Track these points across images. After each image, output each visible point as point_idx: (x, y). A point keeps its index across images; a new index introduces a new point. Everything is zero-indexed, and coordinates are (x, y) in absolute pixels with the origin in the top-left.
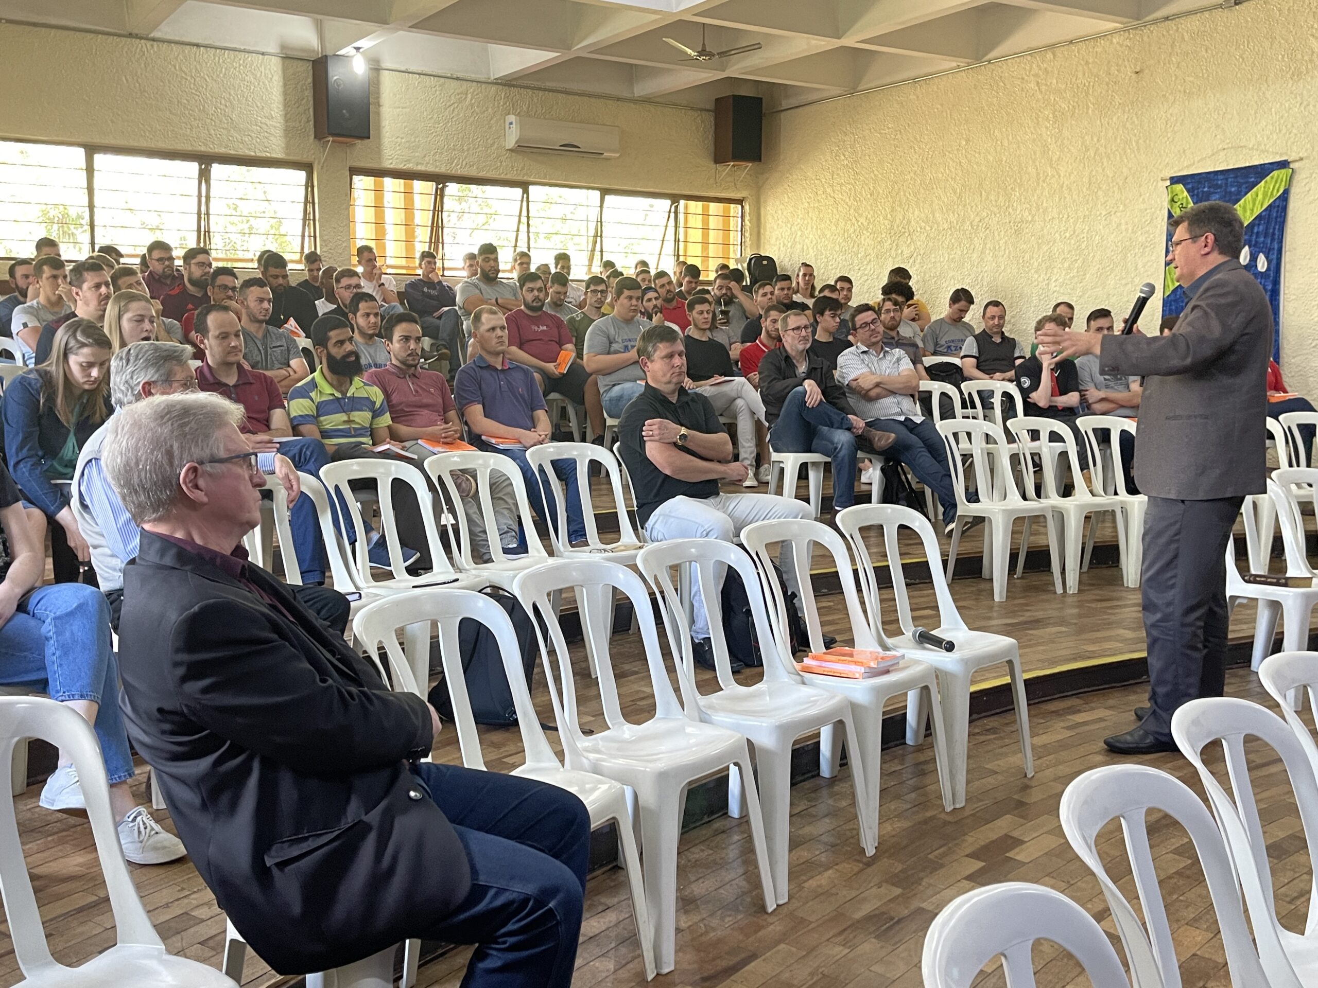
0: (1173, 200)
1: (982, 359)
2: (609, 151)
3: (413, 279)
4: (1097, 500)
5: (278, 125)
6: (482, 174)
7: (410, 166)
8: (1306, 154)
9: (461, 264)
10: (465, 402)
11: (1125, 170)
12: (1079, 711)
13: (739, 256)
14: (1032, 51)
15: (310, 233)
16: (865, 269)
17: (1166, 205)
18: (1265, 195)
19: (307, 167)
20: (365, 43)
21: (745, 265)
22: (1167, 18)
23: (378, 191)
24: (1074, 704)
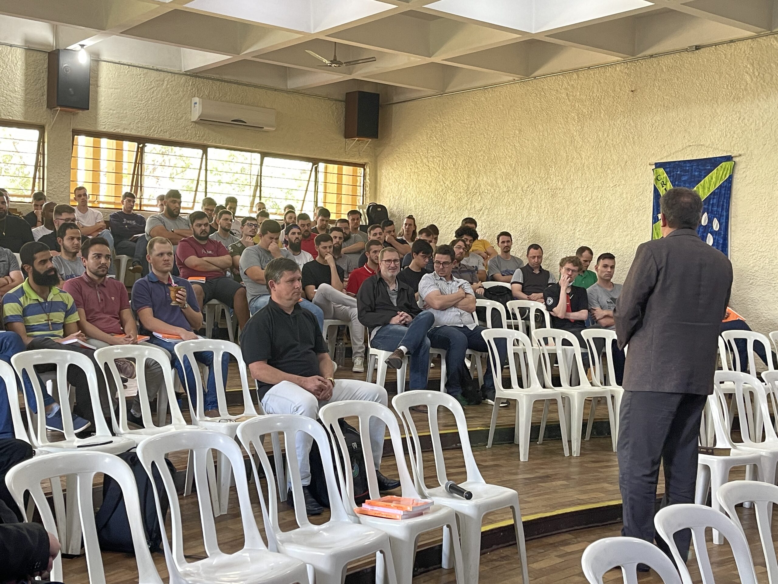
0: (657, 179)
1: (525, 285)
2: (267, 126)
3: (116, 211)
4: (596, 389)
5: (19, 97)
6: (173, 138)
7: (119, 131)
8: (743, 152)
9: (155, 202)
10: (138, 305)
11: (625, 156)
12: (569, 544)
13: (361, 204)
14: (563, 72)
15: (40, 175)
16: (449, 217)
17: (653, 182)
18: (717, 178)
19: (41, 128)
20: (88, 42)
21: (365, 211)
22: (651, 56)
23: (97, 148)
24: (567, 538)
